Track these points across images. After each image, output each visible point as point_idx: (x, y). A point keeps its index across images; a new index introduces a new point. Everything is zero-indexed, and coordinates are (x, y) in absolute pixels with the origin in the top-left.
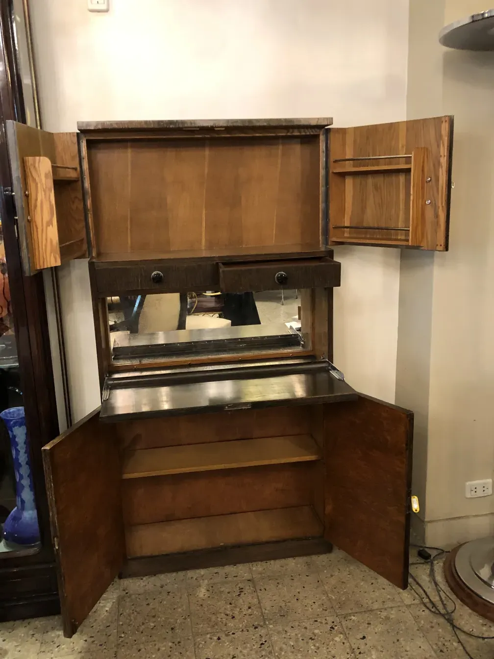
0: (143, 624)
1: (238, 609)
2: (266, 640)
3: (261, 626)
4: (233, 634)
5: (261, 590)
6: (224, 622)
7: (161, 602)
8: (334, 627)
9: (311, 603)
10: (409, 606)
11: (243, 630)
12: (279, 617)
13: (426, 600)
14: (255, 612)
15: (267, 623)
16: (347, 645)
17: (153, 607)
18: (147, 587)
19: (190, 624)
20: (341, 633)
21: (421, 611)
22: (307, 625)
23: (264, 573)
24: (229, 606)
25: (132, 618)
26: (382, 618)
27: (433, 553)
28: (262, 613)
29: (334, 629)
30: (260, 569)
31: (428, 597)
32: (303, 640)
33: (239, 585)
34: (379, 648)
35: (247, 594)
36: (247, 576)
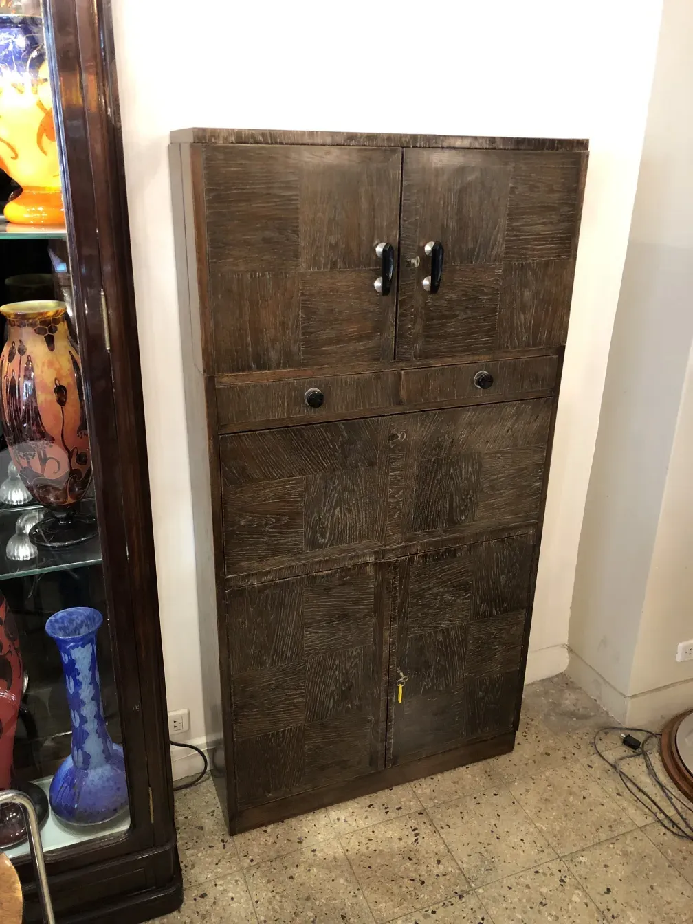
0: (296, 914)
1: (423, 867)
2: (482, 916)
3: (468, 893)
4: (434, 912)
5: (442, 828)
6: (413, 894)
7: (309, 870)
8: (563, 878)
9: (518, 840)
10: (643, 828)
11: (444, 904)
12: (486, 872)
13: (661, 816)
14: (450, 869)
15: (473, 885)
16: (591, 905)
17: (300, 881)
18: (278, 845)
19: (365, 904)
20: (578, 888)
21: (662, 834)
22: (528, 881)
23: (436, 798)
24: (409, 864)
25: (276, 907)
26: (620, 855)
27: (640, 737)
28: (459, 869)
29: (564, 881)
30: (428, 791)
31: (662, 811)
32: (531, 908)
33: (410, 824)
34: (633, 903)
35: (426, 839)
36: (415, 806)
